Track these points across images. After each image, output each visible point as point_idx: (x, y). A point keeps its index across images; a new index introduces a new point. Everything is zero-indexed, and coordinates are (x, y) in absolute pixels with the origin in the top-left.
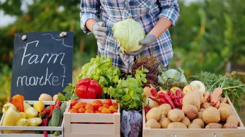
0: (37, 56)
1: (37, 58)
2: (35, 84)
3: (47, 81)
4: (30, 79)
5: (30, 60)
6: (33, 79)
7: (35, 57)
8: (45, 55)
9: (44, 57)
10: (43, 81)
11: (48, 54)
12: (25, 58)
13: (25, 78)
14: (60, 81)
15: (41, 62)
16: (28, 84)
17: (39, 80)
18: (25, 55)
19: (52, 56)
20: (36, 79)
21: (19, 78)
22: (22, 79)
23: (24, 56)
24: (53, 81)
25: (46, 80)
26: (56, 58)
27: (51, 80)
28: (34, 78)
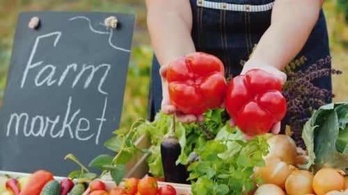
0: (54, 68)
1: (52, 73)
2: (42, 133)
3: (67, 129)
4: (34, 120)
5: (38, 77)
6: (38, 122)
7: (50, 69)
8: (69, 67)
9: (66, 71)
10: (59, 127)
11: (75, 66)
12: (30, 70)
13: (24, 118)
14: (94, 130)
15: (60, 83)
16: (28, 132)
17: (50, 124)
18: (32, 64)
19: (84, 70)
20: (45, 120)
21: (12, 116)
22: (18, 119)
23: (29, 66)
24: (78, 128)
25: (65, 125)
26: (92, 75)
27: (73, 126)
28: (41, 118)
